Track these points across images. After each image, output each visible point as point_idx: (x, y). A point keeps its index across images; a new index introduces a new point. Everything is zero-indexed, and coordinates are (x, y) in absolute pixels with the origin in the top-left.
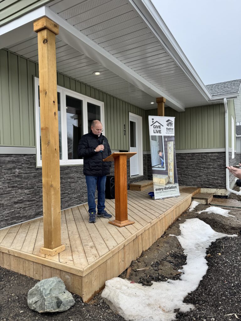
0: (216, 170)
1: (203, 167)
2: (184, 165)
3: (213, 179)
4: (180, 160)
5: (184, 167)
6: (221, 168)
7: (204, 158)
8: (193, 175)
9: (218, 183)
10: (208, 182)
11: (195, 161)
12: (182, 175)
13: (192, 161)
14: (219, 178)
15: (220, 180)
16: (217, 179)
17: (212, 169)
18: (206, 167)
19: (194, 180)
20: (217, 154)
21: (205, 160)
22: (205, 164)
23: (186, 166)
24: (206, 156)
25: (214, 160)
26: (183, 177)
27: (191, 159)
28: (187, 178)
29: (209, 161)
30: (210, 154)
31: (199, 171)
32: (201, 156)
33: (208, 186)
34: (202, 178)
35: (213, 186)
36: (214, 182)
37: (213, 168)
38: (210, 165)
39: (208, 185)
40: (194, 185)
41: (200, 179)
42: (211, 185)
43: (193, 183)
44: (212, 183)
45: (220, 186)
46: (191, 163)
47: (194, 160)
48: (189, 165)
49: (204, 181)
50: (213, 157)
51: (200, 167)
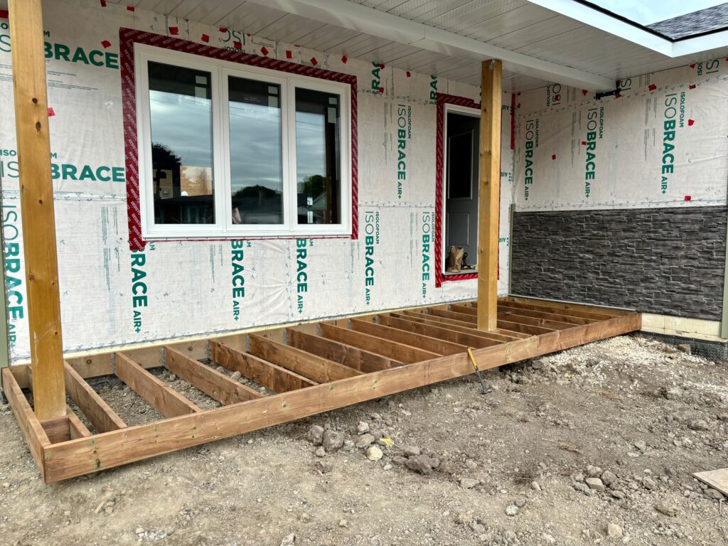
0: (696, 263)
1: (656, 253)
2: (604, 246)
3: (683, 289)
4: (595, 232)
5: (604, 251)
6: (710, 259)
7: (662, 226)
8: (628, 276)
9: (697, 302)
10: (669, 297)
11: (637, 235)
12: (598, 273)
13: (627, 234)
14: (702, 288)
15: (706, 295)
16: (696, 292)
17: (684, 261)
18: (666, 252)
19: (629, 290)
20: (701, 217)
21: (665, 233)
22: (664, 245)
23: (610, 250)
24: (668, 221)
25: (691, 233)
26: (602, 279)
27: (624, 230)
28: (610, 283)
29: (676, 236)
30: (680, 216)
31: (646, 266)
32: (655, 220)
33: (667, 310)
34: (653, 285)
35: (683, 309)
36: (685, 299)
37: (686, 257)
38: (677, 248)
39: (668, 306)
40: (628, 304)
41: (647, 288)
42: (676, 307)
43: (626, 299)
44: (681, 302)
45: (702, 311)
46: (626, 241)
47: (632, 234)
48: (620, 247)
49: (657, 295)
50: (687, 226)
51: (650, 253)
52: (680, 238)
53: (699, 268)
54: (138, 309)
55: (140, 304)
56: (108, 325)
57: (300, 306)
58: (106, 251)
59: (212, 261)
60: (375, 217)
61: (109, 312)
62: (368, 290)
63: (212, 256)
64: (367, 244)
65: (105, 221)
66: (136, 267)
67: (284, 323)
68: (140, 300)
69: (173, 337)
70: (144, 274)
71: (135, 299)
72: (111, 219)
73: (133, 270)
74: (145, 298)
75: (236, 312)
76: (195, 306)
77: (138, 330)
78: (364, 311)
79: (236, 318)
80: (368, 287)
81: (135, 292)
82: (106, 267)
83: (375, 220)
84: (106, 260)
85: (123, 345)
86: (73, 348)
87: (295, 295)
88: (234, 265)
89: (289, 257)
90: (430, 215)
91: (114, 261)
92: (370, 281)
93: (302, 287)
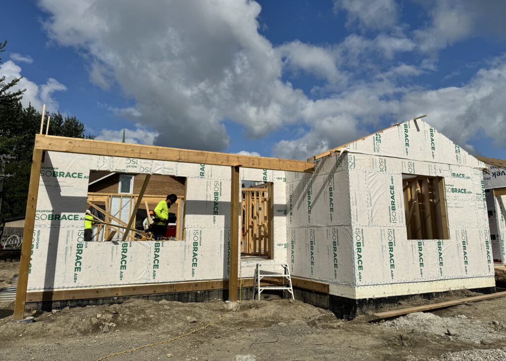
54: (76, 272)
55: (78, 271)
56: (63, 279)
57: (154, 275)
58: (66, 248)
59: (112, 253)
61: (64, 273)
62: (193, 269)
63: (112, 250)
64: (194, 246)
65: (68, 236)
66: (78, 255)
67: (146, 284)
68: (78, 269)
69: (90, 286)
70: (81, 258)
71: (76, 268)
72: (71, 235)
73: (77, 256)
74: (80, 268)
75: (121, 277)
76: (102, 273)
77: (75, 282)
78: (190, 280)
79: (121, 279)
80: (194, 268)
81: (76, 265)
82: (66, 254)
85: (68, 288)
87: (152, 270)
88: (122, 255)
89: (150, 252)
91: (69, 252)
92: (195, 264)
93: (156, 266)
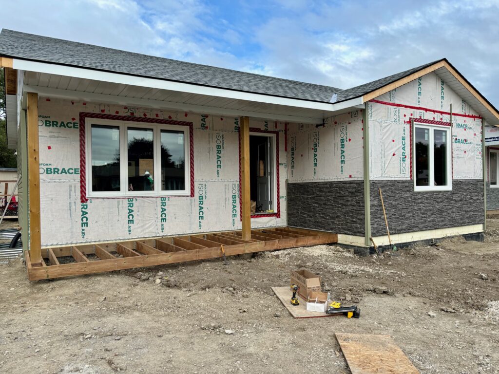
0: (355, 208)
1: (341, 203)
2: (321, 200)
3: (351, 221)
4: (318, 193)
5: (322, 203)
6: (360, 206)
7: (342, 190)
8: (331, 215)
9: (356, 227)
10: (346, 225)
11: (333, 194)
12: (320, 214)
13: (330, 194)
14: (358, 221)
15: (359, 224)
16: (355, 222)
17: (351, 207)
18: (344, 203)
19: (332, 222)
20: (355, 185)
21: (343, 193)
22: (343, 199)
23: (324, 202)
24: (344, 187)
25: (352, 193)
26: (322, 217)
27: (329, 192)
28: (325, 219)
29: (347, 195)
30: (348, 185)
31: (338, 210)
32: (339, 187)
33: (346, 232)
34: (340, 219)
35: (351, 231)
36: (352, 226)
37: (351, 205)
38: (348, 201)
39: (346, 230)
40: (332, 229)
41: (338, 221)
42: (349, 230)
43: (331, 226)
44: (350, 227)
45: (358, 232)
46: (329, 197)
47: (332, 194)
48: (328, 200)
49: (342, 224)
50: (350, 190)
51: (338, 203)
52: (348, 196)
53: (356, 210)
54: (84, 228)
55: (85, 226)
56: (70, 234)
57: (163, 229)
58: (70, 203)
59: (118, 208)
60: (204, 187)
61: (71, 229)
62: (200, 222)
63: (118, 205)
64: (200, 199)
65: (70, 191)
66: (83, 210)
67: (154, 237)
68: (85, 224)
69: (99, 241)
70: (87, 213)
71: (82, 224)
72: (73, 189)
73: (82, 211)
74: (87, 223)
75: (130, 231)
76: (110, 228)
77: (83, 237)
78: (198, 232)
79: (130, 234)
80: (201, 220)
81: (82, 221)
82: (70, 210)
83: (204, 188)
84: (70, 207)
85: (76, 243)
86: (55, 244)
87: (159, 224)
88: (129, 209)
89: (157, 206)
90: (237, 185)
91: (74, 207)
92: (201, 217)
93: (164, 220)
